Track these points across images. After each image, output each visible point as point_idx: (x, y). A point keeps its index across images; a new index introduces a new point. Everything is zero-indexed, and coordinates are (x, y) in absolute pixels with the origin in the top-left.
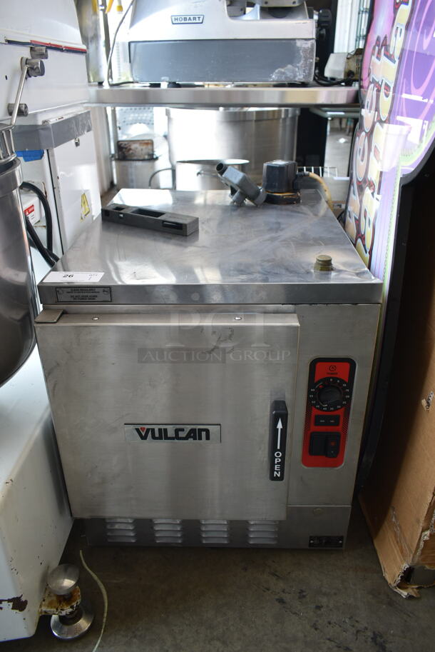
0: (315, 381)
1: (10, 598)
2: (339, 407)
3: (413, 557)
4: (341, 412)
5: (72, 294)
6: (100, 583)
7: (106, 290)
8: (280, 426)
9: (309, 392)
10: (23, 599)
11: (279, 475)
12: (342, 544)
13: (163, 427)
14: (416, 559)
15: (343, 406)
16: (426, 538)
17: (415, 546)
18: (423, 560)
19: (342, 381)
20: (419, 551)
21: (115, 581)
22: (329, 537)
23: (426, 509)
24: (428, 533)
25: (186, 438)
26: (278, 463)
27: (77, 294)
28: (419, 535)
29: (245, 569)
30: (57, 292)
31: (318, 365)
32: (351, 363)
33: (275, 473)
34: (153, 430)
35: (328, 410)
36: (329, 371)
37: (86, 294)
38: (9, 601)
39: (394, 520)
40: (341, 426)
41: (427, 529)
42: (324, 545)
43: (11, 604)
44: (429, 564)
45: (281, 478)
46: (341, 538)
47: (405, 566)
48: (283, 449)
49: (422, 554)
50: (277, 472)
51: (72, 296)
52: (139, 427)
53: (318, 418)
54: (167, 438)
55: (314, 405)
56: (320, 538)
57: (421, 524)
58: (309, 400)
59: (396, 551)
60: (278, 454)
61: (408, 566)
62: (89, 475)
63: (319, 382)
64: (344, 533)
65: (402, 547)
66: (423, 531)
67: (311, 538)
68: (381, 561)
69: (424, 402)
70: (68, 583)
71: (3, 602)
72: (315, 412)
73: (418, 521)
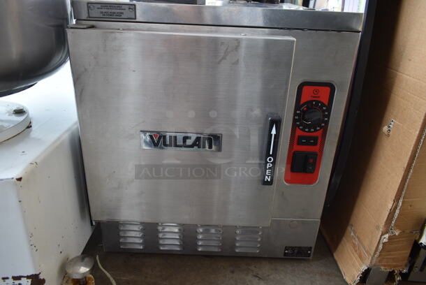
0: (301, 103)
1: (29, 274)
2: (318, 128)
3: (372, 259)
4: (318, 134)
5: (102, 10)
6: (111, 279)
7: (131, 7)
8: (274, 132)
9: (295, 114)
10: (41, 277)
11: (269, 180)
12: (310, 254)
13: (173, 134)
14: (374, 260)
15: (321, 127)
16: (385, 240)
17: (374, 249)
18: (380, 261)
19: (323, 105)
20: (378, 253)
21: (125, 278)
22: (299, 247)
23: (388, 214)
24: (387, 236)
25: (192, 146)
26: (270, 168)
27: (106, 10)
28: (378, 238)
29: (233, 272)
30: (88, 7)
31: (305, 88)
32: (331, 87)
33: (266, 177)
34: (165, 137)
35: (309, 131)
36: (313, 95)
37: (113, 11)
38: (28, 277)
39: (352, 234)
40: (318, 145)
41: (387, 232)
42: (296, 255)
43: (30, 281)
44: (385, 266)
45: (270, 183)
46: (310, 249)
47: (364, 268)
48: (274, 155)
49: (380, 255)
50: (268, 176)
51: (101, 12)
52: (152, 134)
53: (300, 138)
54: (176, 146)
55: (298, 126)
56: (293, 248)
57: (381, 230)
58: (295, 121)
59: (354, 258)
60: (270, 160)
61: (366, 268)
62: (108, 180)
63: (305, 104)
64: (313, 245)
65: (360, 253)
66: (382, 235)
67: (286, 248)
68: (341, 268)
69: (385, 129)
70: (84, 270)
71: (22, 279)
72: (299, 133)
73: (378, 228)
